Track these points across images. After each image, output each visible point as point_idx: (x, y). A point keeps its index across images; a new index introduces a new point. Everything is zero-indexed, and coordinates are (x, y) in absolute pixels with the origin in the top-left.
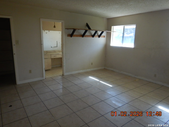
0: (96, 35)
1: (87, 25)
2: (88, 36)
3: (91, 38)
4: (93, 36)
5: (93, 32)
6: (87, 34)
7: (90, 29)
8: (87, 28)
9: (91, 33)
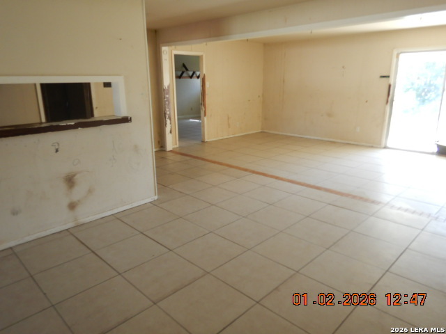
0: (194, 75)
1: (184, 66)
2: (185, 77)
3: (189, 80)
4: (191, 77)
5: (191, 73)
6: (185, 75)
7: (187, 70)
8: (184, 69)
9: (188, 74)
